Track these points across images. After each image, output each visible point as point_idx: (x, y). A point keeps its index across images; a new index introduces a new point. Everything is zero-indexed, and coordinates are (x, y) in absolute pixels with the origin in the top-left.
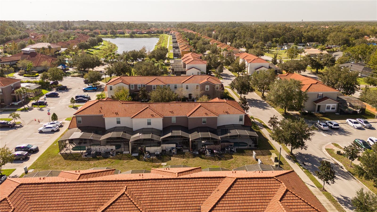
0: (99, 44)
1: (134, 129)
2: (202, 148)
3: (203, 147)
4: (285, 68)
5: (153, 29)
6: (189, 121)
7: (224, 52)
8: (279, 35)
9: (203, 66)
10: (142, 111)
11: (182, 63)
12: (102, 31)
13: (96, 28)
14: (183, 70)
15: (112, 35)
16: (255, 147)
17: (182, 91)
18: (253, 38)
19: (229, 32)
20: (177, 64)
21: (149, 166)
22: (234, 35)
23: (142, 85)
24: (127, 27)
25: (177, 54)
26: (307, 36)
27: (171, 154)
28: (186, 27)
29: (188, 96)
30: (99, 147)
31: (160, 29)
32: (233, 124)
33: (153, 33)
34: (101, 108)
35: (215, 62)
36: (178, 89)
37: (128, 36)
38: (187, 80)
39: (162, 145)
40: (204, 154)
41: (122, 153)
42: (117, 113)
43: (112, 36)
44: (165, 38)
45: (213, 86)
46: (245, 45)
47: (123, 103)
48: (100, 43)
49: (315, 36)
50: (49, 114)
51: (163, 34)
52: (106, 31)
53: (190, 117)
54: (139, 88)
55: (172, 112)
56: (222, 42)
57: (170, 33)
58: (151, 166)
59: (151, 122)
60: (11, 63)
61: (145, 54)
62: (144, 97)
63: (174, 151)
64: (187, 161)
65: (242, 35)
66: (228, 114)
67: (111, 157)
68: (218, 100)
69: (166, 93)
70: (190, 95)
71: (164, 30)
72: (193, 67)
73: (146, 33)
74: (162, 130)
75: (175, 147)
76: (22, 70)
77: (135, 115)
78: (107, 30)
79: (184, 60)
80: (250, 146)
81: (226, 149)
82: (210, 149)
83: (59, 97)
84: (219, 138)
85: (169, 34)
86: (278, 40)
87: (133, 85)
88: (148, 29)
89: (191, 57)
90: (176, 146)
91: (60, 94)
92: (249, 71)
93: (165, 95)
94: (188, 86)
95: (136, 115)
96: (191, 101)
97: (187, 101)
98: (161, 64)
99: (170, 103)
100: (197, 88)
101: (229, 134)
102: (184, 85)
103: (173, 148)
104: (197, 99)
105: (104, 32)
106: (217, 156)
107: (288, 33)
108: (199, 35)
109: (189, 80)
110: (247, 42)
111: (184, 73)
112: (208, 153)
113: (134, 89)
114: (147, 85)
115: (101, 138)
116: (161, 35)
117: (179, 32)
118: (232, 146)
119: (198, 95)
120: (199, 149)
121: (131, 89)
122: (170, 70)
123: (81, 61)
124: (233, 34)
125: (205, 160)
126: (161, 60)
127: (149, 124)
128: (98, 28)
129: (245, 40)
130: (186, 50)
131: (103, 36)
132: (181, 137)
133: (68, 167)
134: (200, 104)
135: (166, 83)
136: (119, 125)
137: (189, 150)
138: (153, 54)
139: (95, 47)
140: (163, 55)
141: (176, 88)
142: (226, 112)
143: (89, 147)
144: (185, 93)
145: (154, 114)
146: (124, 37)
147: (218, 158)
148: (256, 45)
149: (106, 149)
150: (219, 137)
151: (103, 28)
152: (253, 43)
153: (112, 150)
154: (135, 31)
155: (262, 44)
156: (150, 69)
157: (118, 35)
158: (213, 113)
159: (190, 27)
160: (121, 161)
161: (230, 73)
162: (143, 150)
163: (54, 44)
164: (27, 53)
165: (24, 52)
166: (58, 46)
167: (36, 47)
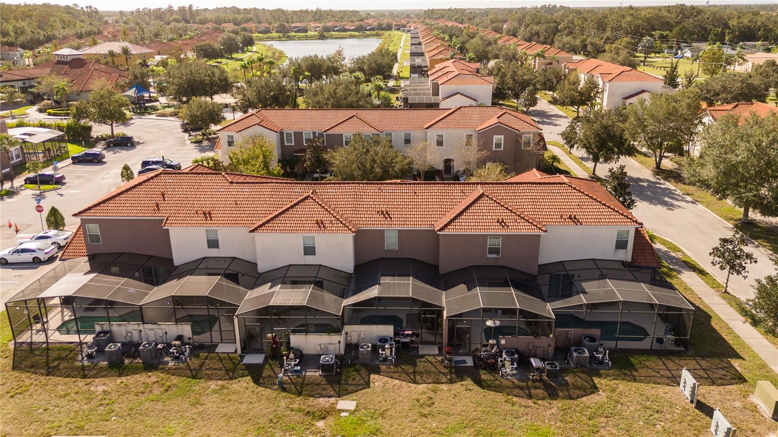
0: (247, 51)
1: (262, 267)
2: (486, 346)
3: (491, 342)
4: (708, 95)
5: (370, 21)
6: (440, 244)
7: (535, 62)
8: (668, 24)
9: (484, 89)
10: (287, 210)
11: (429, 85)
12: (259, 25)
13: (248, 20)
14: (433, 100)
15: (281, 35)
16: (678, 346)
17: (424, 149)
18: (604, 30)
19: (543, 20)
20: (418, 88)
21: (292, 410)
22: (555, 27)
23: (314, 133)
24: (313, 16)
25: (418, 67)
26: (739, 27)
27: (377, 362)
28: (442, 17)
29: (441, 167)
30: (136, 327)
31: (385, 22)
32: (593, 260)
33: (370, 30)
34: (163, 195)
35: (514, 80)
36: (413, 144)
37: (315, 36)
38: (440, 121)
39: (347, 328)
40: (493, 368)
41: (212, 348)
42: (210, 214)
43: (280, 37)
44: (396, 38)
45: (514, 137)
46: (585, 46)
47: (232, 183)
48: (249, 47)
49: (759, 27)
50: (39, 209)
51: (391, 30)
52: (268, 26)
53: (446, 232)
54: (307, 140)
55: (386, 214)
56: (529, 40)
57: (407, 28)
58: (300, 410)
59: (316, 245)
60: (24, 83)
61: (342, 66)
62: (319, 167)
63: (387, 351)
64: (431, 394)
65: (575, 26)
66: (579, 226)
67: (171, 364)
68: (539, 177)
69: (377, 154)
70: (448, 162)
71: (394, 23)
72: (458, 93)
73: (353, 30)
74: (352, 271)
75: (392, 335)
76: (48, 99)
77: (265, 220)
78: (270, 25)
79: (436, 76)
80: (660, 341)
81: (575, 354)
82: (517, 352)
83: (105, 163)
84: (549, 309)
85: (403, 31)
86: (667, 36)
87: (291, 134)
88: (359, 21)
89: (452, 68)
90: (396, 334)
91: (109, 156)
92: (605, 104)
93: (373, 160)
94: (442, 136)
95: (268, 222)
96: (449, 179)
97: (437, 178)
98: (376, 85)
99: (386, 184)
100: (468, 143)
101: (583, 299)
102: (432, 134)
103: (384, 340)
104: (468, 173)
105: (264, 28)
106: (541, 380)
107: (691, 20)
108: (473, 29)
109: (447, 119)
110: (589, 40)
111: (434, 106)
112: (507, 364)
113: (293, 144)
114: (328, 132)
115: (146, 294)
116: (387, 33)
117: (426, 25)
118: (596, 343)
119: (469, 163)
120: (473, 347)
121: (286, 144)
122: (399, 103)
123: (180, 78)
124: (552, 25)
125: (500, 397)
126: (378, 76)
127: (310, 250)
128: (251, 19)
129: (585, 36)
130: (440, 56)
131: (261, 35)
132: (413, 301)
133: (11, 400)
134: (480, 190)
135: (381, 128)
136: (214, 253)
137: (440, 349)
138: (359, 65)
139: (235, 55)
140: (384, 67)
141: (407, 141)
142: (570, 218)
143: (106, 327)
144: (435, 158)
145: (326, 218)
146: (307, 38)
147: (547, 387)
148: (614, 46)
149: (160, 333)
150: (549, 306)
151: (262, 19)
152: (605, 43)
153: (180, 338)
154: (330, 24)
155: (628, 43)
156: (345, 94)
157: (293, 34)
158: (527, 221)
159: (452, 17)
160: (199, 385)
161: (555, 110)
162: (281, 345)
163: (143, 46)
164: (66, 60)
165: (60, 59)
166: (149, 51)
167: (98, 53)
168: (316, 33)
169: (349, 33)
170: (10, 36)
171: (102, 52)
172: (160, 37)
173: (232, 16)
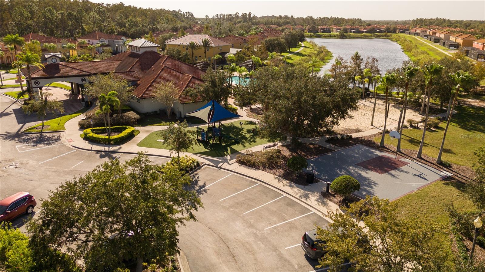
12: (296, 26)
15: (312, 34)
24: (333, 22)
31: (391, 26)
33: (379, 32)
37: (337, 35)
43: (311, 36)
51: (396, 33)
73: (366, 32)
78: (303, 27)
85: (410, 34)
88: (367, 26)
105: (299, 29)
116: (393, 35)
128: (289, 23)
139: (293, 49)
146: (331, 37)
151: (297, 22)
154: (348, 27)
157: (321, 33)
163: (220, 39)
164: (138, 52)
165: (133, 51)
166: (226, 44)
167: (182, 44)
168: (338, 33)
169: (363, 34)
170: (125, 28)
171: (185, 44)
172: (232, 32)
173: (276, 20)
